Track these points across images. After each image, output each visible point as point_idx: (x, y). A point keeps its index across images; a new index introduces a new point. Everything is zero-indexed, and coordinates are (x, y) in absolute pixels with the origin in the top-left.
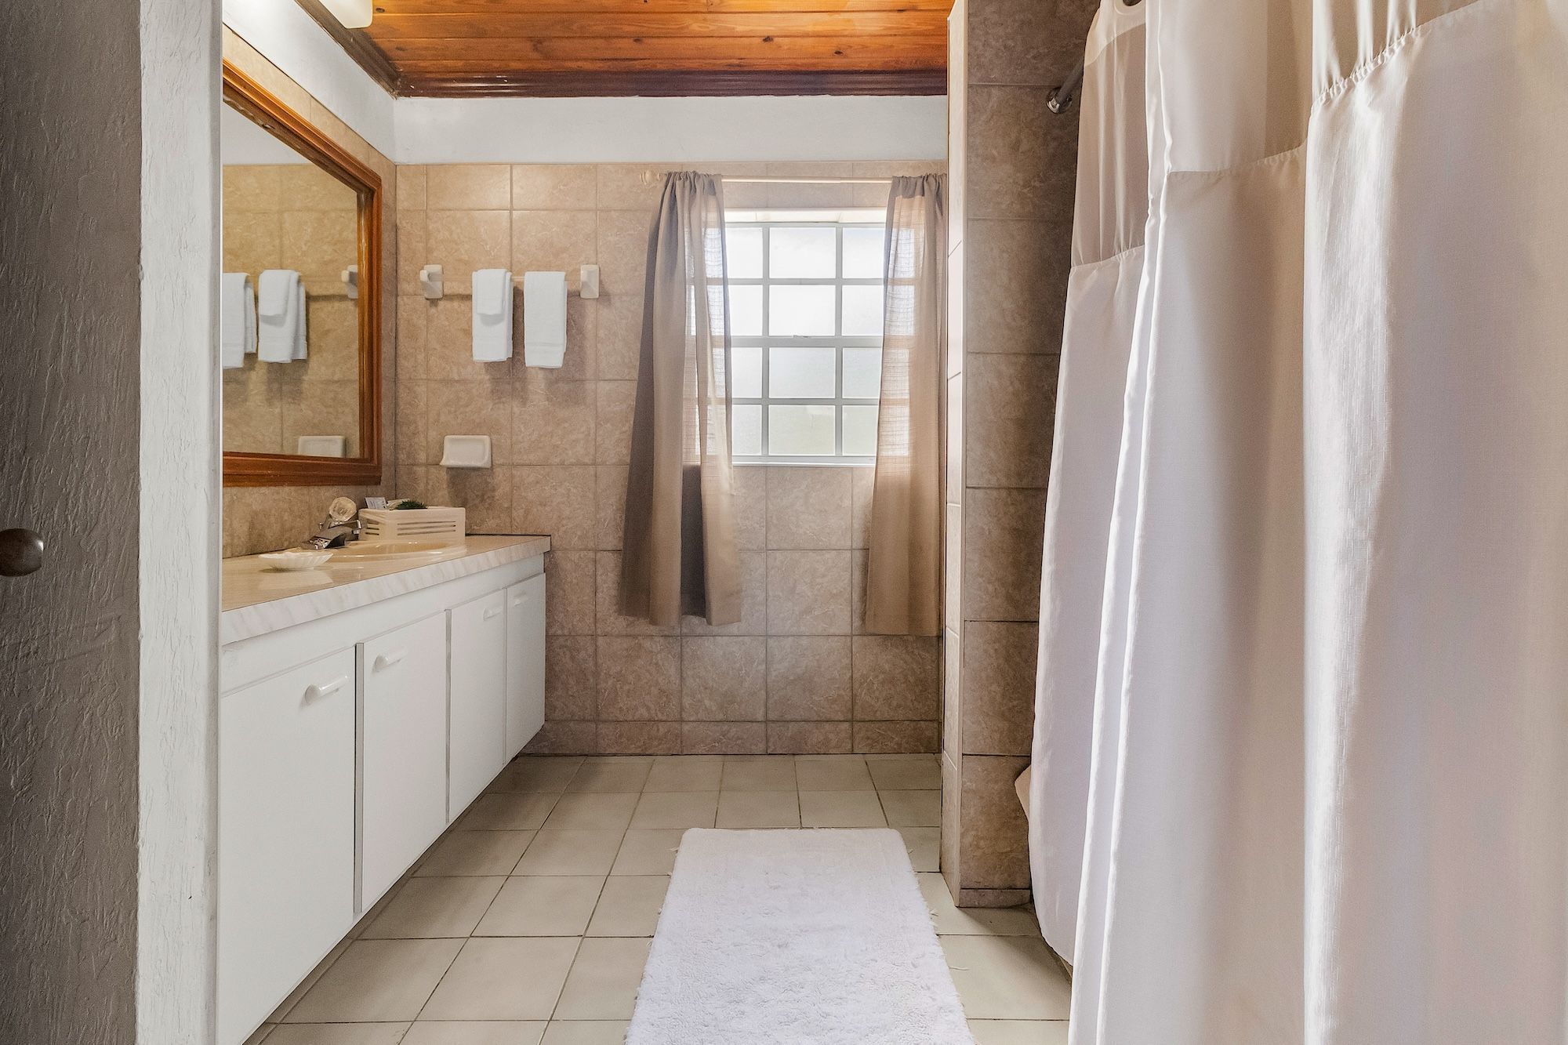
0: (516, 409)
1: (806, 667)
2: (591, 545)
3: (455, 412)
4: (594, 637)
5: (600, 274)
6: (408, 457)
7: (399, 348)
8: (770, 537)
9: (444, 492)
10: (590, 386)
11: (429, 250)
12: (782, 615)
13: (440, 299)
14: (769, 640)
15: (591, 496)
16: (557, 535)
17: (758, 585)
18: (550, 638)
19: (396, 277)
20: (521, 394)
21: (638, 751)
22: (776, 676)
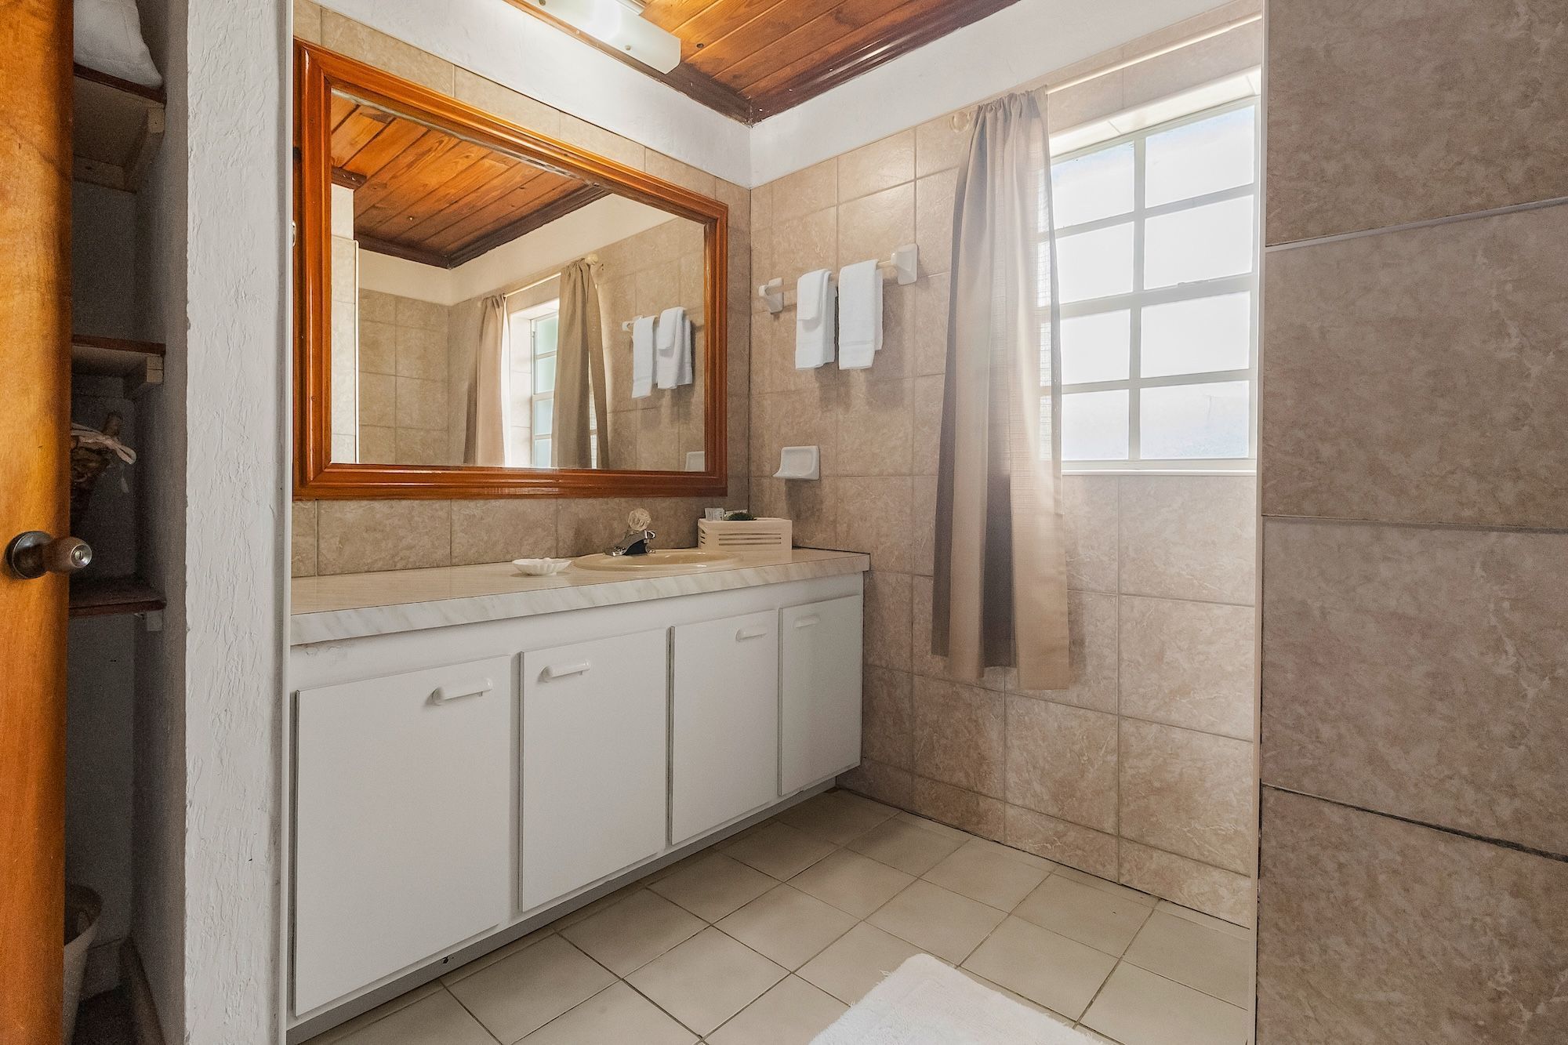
0: (841, 417)
1: (1181, 774)
2: (908, 568)
3: (792, 422)
4: (910, 674)
5: (918, 254)
6: (758, 469)
7: (752, 365)
8: (1124, 576)
9: (782, 505)
10: (907, 384)
11: (773, 265)
12: (1141, 690)
13: (781, 312)
14: (1122, 722)
15: (908, 511)
16: (876, 554)
17: (1106, 641)
18: (867, 668)
19: (750, 298)
20: (844, 401)
21: (956, 823)
22: (1133, 776)
